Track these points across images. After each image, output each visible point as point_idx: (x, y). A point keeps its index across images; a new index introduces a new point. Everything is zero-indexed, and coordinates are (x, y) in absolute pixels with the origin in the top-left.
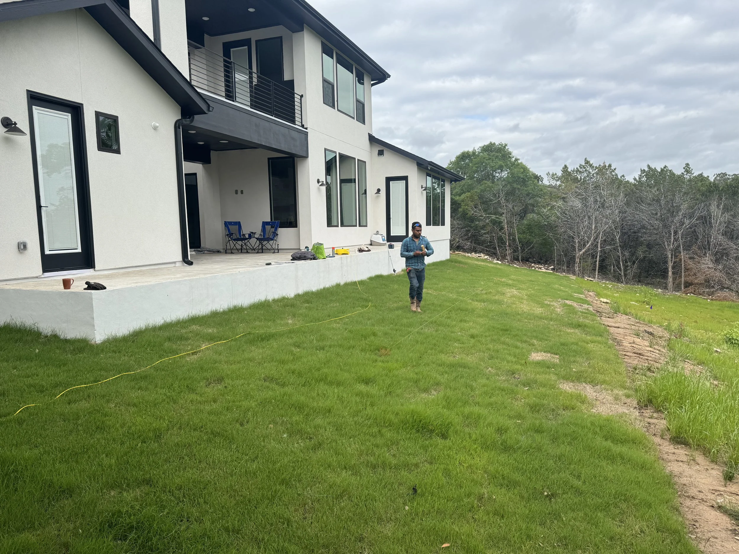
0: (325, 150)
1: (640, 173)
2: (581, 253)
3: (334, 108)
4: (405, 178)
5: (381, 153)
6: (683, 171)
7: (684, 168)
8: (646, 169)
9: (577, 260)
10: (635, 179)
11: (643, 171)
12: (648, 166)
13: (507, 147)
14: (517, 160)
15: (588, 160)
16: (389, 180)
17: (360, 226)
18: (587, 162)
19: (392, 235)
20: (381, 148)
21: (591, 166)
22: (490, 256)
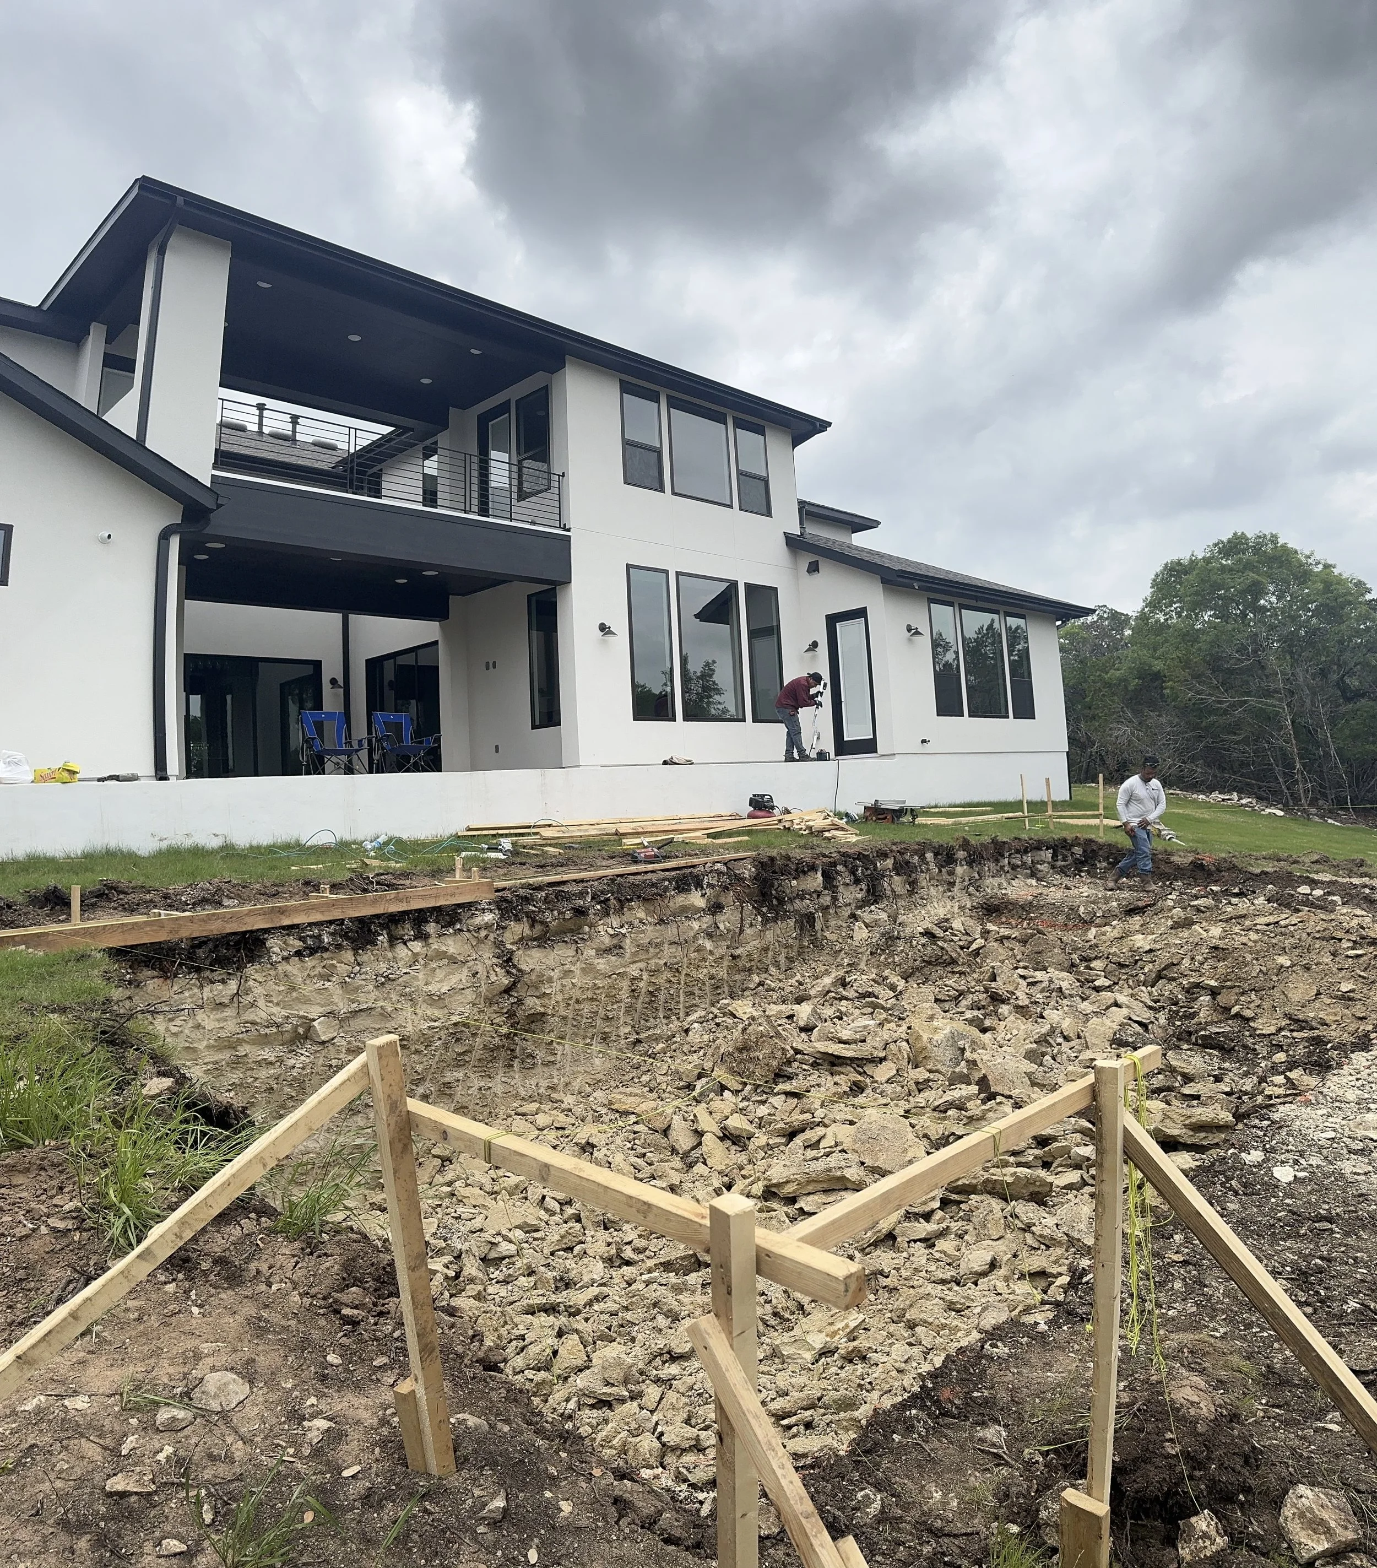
0: (629, 567)
3: (661, 489)
4: (861, 613)
5: (813, 568)
13: (1281, 541)
14: (1327, 566)
16: (833, 620)
17: (755, 720)
19: (846, 739)
20: (814, 558)
22: (1260, 799)
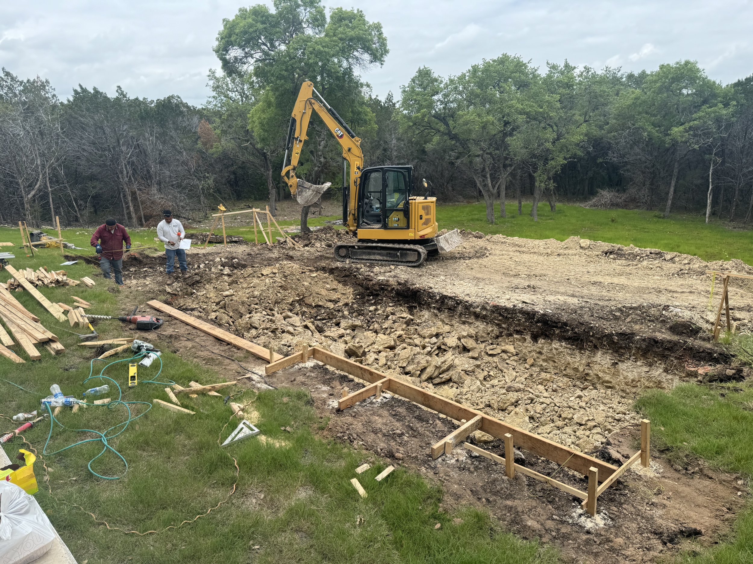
1: (73, 93)
2: (30, 196)
6: (117, 94)
7: (117, 91)
8: (79, 90)
9: (27, 206)
10: (69, 101)
11: (75, 91)
12: (80, 86)
15: (7, 70)
18: (8, 74)
21: (13, 79)
